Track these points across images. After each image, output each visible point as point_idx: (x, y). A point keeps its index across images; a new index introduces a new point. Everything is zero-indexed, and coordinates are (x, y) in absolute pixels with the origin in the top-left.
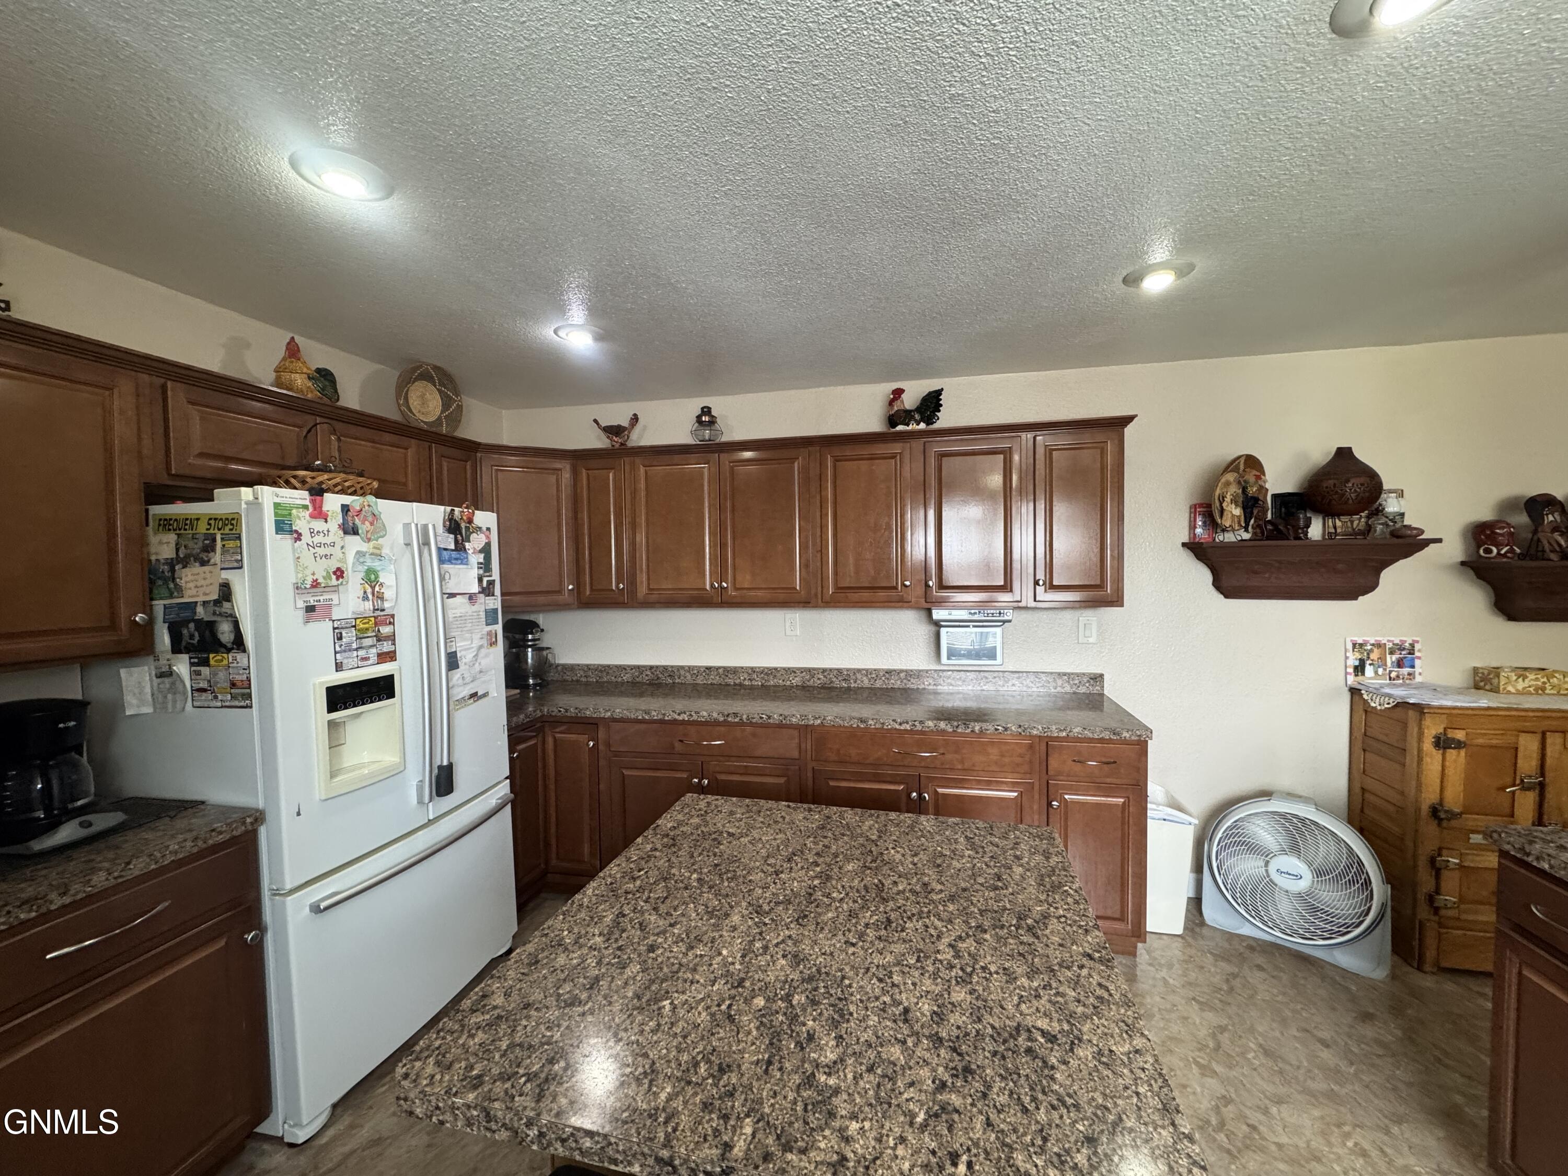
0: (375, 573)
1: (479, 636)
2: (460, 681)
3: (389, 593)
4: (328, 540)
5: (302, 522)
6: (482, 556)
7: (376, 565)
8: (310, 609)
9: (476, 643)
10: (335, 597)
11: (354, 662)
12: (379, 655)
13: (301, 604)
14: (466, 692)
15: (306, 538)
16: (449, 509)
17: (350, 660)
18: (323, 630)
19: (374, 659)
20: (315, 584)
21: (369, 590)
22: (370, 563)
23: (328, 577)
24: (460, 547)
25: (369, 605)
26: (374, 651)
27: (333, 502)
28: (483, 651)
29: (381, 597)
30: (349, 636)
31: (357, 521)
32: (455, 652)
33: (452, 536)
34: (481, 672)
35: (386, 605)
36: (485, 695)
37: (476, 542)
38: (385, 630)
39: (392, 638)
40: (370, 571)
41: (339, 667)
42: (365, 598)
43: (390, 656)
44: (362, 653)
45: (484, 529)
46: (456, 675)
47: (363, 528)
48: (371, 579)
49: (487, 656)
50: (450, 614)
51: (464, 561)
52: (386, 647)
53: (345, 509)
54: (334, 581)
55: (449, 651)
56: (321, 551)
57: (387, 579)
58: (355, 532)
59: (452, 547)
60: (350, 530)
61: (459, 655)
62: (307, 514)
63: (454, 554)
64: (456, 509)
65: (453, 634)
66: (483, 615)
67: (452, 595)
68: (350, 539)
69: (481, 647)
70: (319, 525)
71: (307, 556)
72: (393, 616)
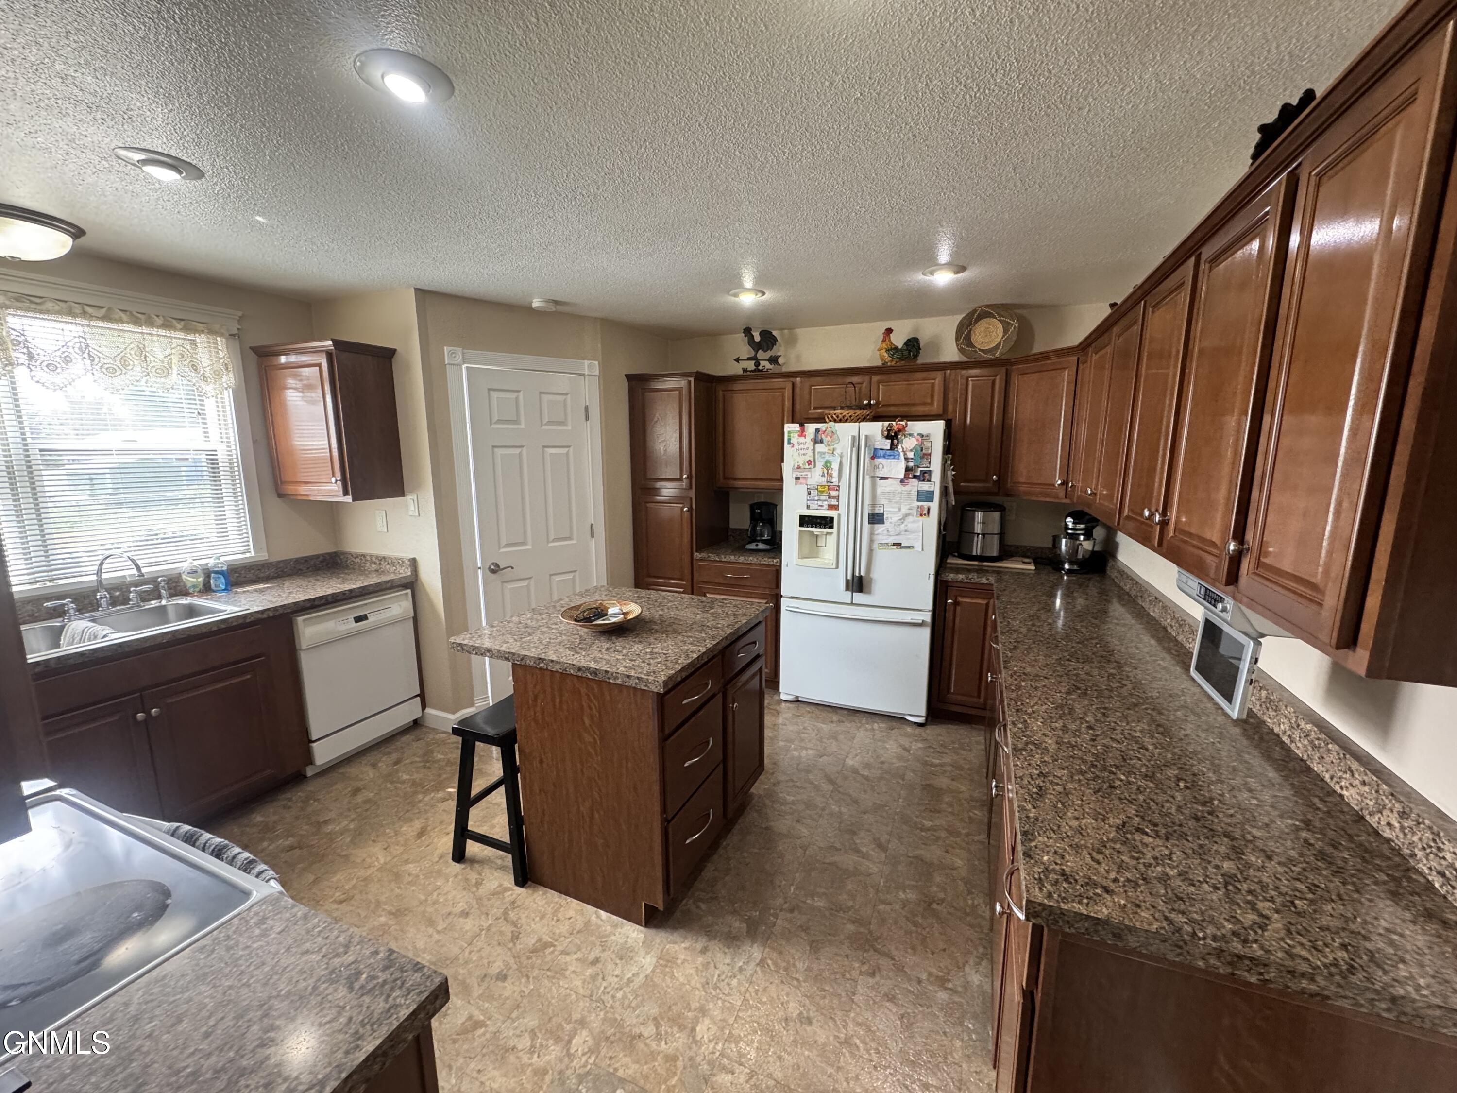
0: (830, 463)
1: (908, 507)
2: (885, 532)
3: (835, 474)
4: (806, 447)
5: (795, 439)
6: (912, 453)
7: (831, 458)
8: (797, 478)
9: (905, 510)
10: (809, 474)
11: (815, 506)
12: (829, 506)
13: (794, 476)
14: (891, 540)
15: (796, 446)
16: (886, 424)
17: (814, 505)
18: (802, 489)
19: (826, 507)
20: (799, 467)
21: (826, 472)
22: (827, 457)
23: (804, 464)
24: (893, 447)
25: (824, 479)
26: (826, 503)
27: (811, 428)
28: (910, 519)
29: (831, 476)
30: (814, 493)
31: (823, 436)
32: (883, 514)
33: (889, 441)
34: (906, 531)
35: (834, 480)
36: (909, 547)
37: (908, 444)
38: (834, 493)
39: (837, 498)
40: (827, 462)
41: (808, 507)
42: (823, 475)
43: (835, 507)
44: (819, 503)
45: (915, 434)
46: (880, 528)
47: (826, 439)
48: (827, 465)
49: (913, 522)
50: (879, 491)
51: (896, 457)
52: (834, 502)
53: (817, 430)
54: (807, 466)
55: (877, 511)
56: (802, 452)
57: (835, 466)
58: (821, 442)
59: (888, 447)
60: (817, 441)
61: (885, 517)
62: (796, 435)
63: (888, 452)
64: (894, 423)
65: (882, 502)
66: (914, 495)
67: (883, 478)
68: (817, 445)
69: (907, 515)
70: (802, 440)
71: (796, 454)
72: (839, 486)
